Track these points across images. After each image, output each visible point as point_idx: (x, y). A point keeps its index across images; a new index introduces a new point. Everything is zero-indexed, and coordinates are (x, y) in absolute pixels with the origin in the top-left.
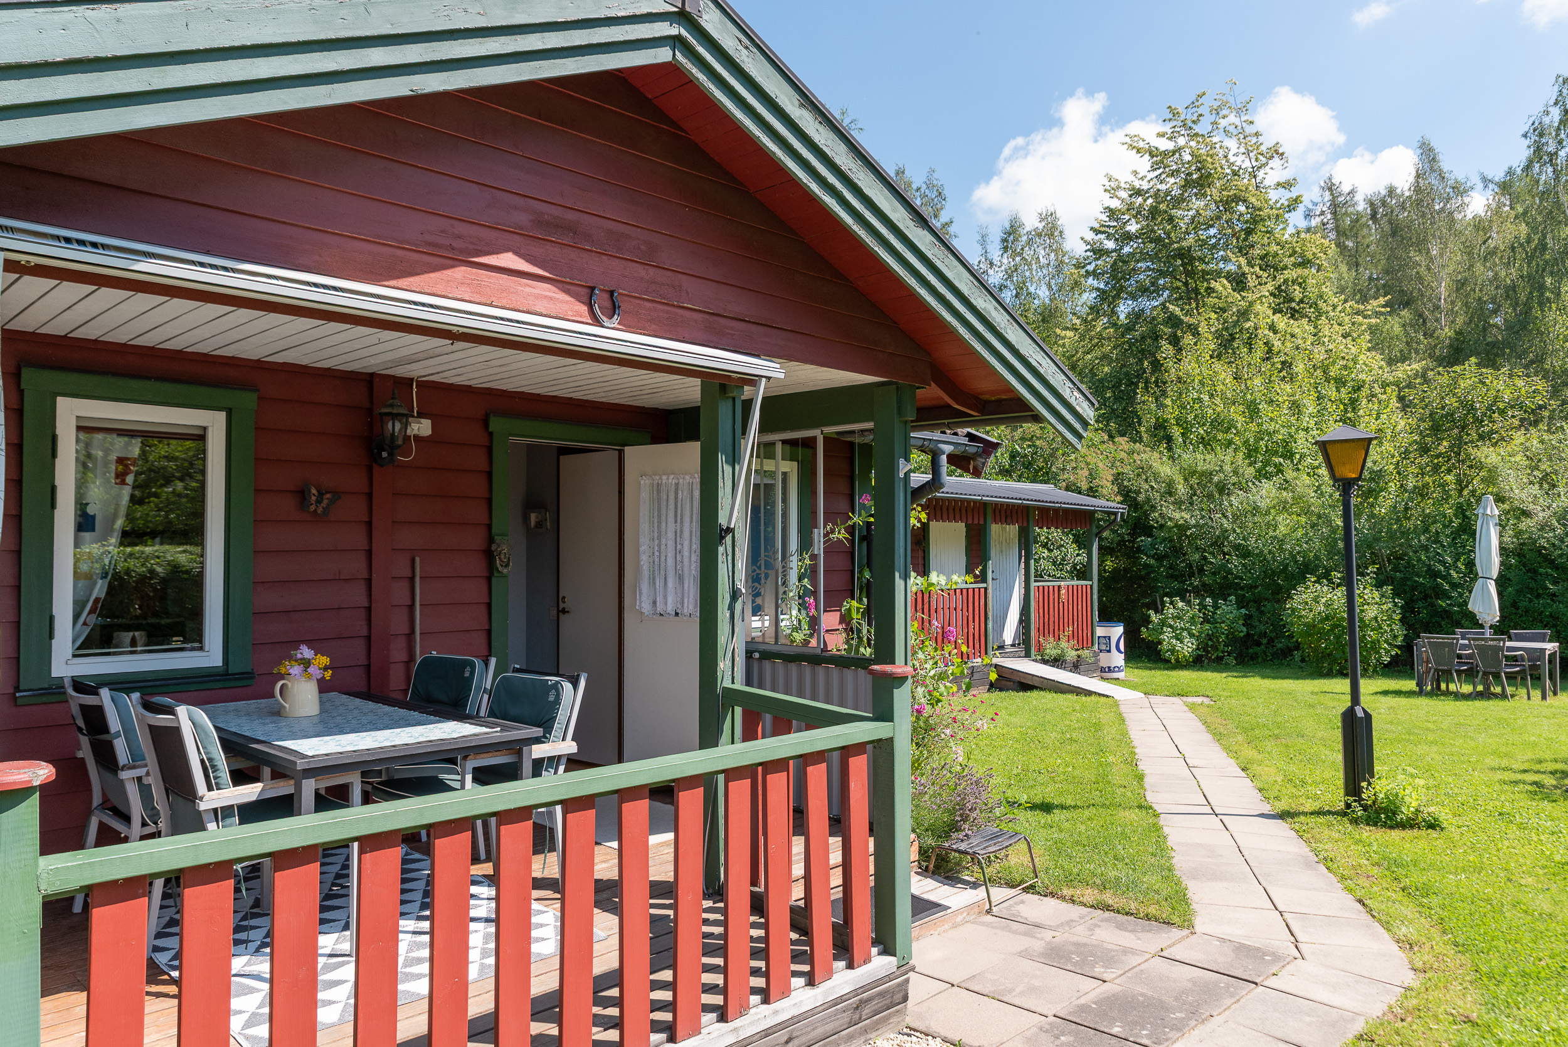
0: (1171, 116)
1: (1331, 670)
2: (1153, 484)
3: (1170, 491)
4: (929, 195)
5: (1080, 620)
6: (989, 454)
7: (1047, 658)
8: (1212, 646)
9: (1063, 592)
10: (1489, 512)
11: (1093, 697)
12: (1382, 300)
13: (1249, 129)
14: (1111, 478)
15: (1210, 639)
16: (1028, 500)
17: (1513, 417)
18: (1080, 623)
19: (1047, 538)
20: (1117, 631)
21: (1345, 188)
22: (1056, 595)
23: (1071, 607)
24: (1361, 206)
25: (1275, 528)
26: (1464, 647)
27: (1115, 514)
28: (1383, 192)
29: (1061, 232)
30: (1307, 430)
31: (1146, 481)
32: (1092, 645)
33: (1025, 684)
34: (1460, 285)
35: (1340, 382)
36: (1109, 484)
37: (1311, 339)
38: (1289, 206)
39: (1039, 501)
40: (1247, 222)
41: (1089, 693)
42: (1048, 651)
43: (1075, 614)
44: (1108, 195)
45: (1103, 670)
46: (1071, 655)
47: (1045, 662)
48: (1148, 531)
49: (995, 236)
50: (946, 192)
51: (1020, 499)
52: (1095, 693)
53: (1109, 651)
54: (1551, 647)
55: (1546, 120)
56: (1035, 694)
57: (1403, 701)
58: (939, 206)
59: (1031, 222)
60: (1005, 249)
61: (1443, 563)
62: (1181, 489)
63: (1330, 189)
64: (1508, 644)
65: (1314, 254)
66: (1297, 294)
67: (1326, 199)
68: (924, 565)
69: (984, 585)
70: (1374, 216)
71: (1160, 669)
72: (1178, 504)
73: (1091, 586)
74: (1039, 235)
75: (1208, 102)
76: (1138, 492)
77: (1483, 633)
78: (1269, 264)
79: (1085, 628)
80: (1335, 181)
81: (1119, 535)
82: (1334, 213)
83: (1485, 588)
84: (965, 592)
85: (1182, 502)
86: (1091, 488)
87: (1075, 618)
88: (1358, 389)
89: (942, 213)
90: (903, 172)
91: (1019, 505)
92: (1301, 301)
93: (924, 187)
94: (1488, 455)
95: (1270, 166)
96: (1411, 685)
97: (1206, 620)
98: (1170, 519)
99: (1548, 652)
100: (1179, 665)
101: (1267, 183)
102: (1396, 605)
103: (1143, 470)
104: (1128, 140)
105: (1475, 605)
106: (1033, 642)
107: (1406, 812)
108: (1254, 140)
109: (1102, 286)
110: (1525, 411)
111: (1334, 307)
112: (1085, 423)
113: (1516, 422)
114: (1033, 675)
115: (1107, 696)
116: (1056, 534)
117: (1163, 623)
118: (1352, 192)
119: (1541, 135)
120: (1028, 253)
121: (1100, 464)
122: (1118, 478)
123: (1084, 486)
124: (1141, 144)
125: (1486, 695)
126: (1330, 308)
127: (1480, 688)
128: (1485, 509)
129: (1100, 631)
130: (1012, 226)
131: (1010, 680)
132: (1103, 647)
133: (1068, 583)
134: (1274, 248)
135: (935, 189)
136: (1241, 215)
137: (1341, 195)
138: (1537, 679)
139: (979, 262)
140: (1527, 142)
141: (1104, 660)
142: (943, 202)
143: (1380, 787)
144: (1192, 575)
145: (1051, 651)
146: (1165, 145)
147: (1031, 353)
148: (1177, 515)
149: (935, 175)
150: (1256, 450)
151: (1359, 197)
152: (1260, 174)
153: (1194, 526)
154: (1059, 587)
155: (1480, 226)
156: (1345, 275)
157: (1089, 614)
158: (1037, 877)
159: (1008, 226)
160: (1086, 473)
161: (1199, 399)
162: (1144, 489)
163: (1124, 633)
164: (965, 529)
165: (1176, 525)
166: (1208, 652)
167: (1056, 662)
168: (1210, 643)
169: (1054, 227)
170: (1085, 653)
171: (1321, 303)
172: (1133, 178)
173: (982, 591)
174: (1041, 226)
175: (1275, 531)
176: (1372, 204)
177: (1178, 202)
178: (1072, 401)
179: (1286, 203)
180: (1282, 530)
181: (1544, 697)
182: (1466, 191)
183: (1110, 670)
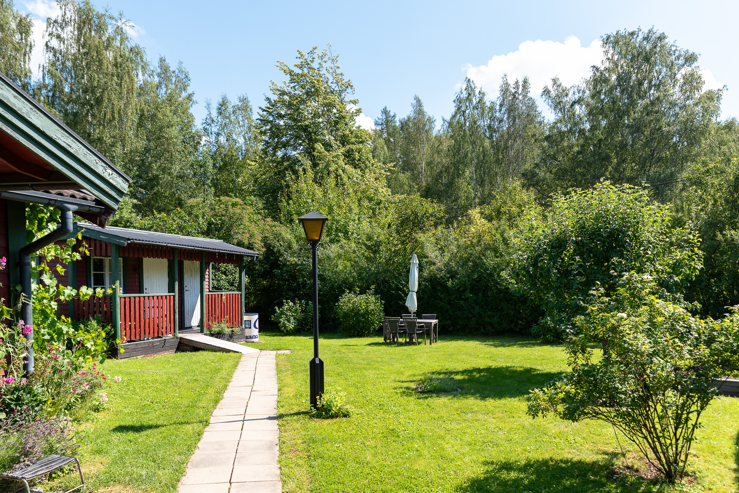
0: (300, 56)
1: (354, 334)
2: (281, 243)
3: (290, 247)
4: (180, 76)
5: (234, 312)
6: (109, 214)
7: (213, 332)
8: (305, 324)
9: (224, 297)
10: (415, 262)
11: (231, 354)
12: (392, 164)
13: (338, 71)
14: (260, 239)
15: (304, 321)
16: (199, 247)
17: (432, 220)
18: (234, 314)
19: (225, 269)
20: (255, 318)
21: (392, 114)
22: (220, 299)
23: (228, 305)
24: (398, 124)
25: (337, 266)
26: (401, 323)
27: (253, 257)
28: (406, 118)
29: (251, 109)
30: (354, 220)
31: (278, 241)
32: (241, 325)
33: (196, 347)
34: (429, 164)
35: (370, 200)
36: (259, 242)
37: (360, 178)
38: (356, 113)
39: (206, 248)
40: (337, 118)
41: (228, 351)
42: (213, 329)
43: (231, 309)
44: (272, 92)
45: (247, 338)
46: (227, 331)
47: (212, 335)
48: (278, 267)
49: (215, 106)
50: (190, 76)
51: (193, 246)
52: (232, 351)
53: (250, 328)
54: (434, 321)
55: (462, 96)
56: (201, 352)
57: (375, 348)
58: (186, 84)
59: (234, 101)
60: (220, 113)
61: (402, 284)
62: (295, 246)
63: (386, 113)
64: (418, 320)
65: (365, 138)
66: (357, 156)
67: (384, 118)
68: (140, 282)
69: (174, 294)
70: (402, 128)
71: (277, 336)
72: (293, 254)
73: (241, 295)
74: (239, 109)
75: (319, 52)
76: (274, 247)
77: (410, 316)
78: (344, 141)
79: (237, 316)
80: (388, 109)
81: (264, 268)
82: (387, 125)
83: (412, 296)
84: (168, 297)
85: (295, 253)
86: (249, 243)
87: (231, 311)
88: (379, 203)
89: (188, 88)
90: (164, 60)
91: (193, 250)
92: (359, 160)
93: (177, 71)
94: (421, 237)
95: (347, 91)
96: (381, 340)
97: (302, 311)
98: (288, 261)
99: (433, 324)
100: (289, 333)
101: (346, 99)
102: (381, 303)
103: (278, 236)
104: (278, 64)
105: (408, 304)
106: (205, 324)
107: (334, 410)
108: (340, 77)
109: (267, 139)
110: (437, 219)
111: (373, 165)
112: (120, 193)
113: (432, 223)
114: (201, 343)
115: (238, 352)
116: (231, 267)
117: (282, 313)
118: (394, 116)
119: (460, 102)
120: (233, 118)
121: (256, 232)
122: (265, 239)
123: (246, 242)
124: (285, 68)
125: (411, 343)
126: (371, 165)
127: (408, 340)
128: (413, 260)
129: (246, 318)
130: (223, 102)
131: (187, 345)
132: (247, 326)
133: (227, 293)
134: (347, 132)
135: (184, 73)
136: (335, 114)
137: (390, 117)
138: (428, 335)
139: (206, 118)
140: (455, 105)
141: (247, 332)
142: (189, 82)
143: (326, 398)
144: (300, 289)
145: (215, 328)
146: (298, 71)
147: (60, 137)
148: (292, 259)
149: (183, 65)
150: (332, 229)
151: (397, 119)
152: (343, 95)
153: (301, 265)
154: (222, 295)
155: (438, 139)
156: (387, 153)
157: (240, 309)
158: (83, 483)
159: (221, 101)
160: (248, 235)
161: (307, 202)
162: (277, 245)
163: (259, 318)
164: (167, 263)
165: (291, 264)
166: (303, 327)
167: (219, 335)
168: (304, 322)
169: (247, 107)
170: (236, 330)
171: (367, 162)
172: (284, 86)
173: (172, 297)
174: (240, 104)
175: (337, 268)
176: (402, 124)
177: (303, 102)
178: (106, 176)
179: (355, 111)
180: (341, 267)
181: (431, 344)
182: (433, 122)
183: (251, 337)
